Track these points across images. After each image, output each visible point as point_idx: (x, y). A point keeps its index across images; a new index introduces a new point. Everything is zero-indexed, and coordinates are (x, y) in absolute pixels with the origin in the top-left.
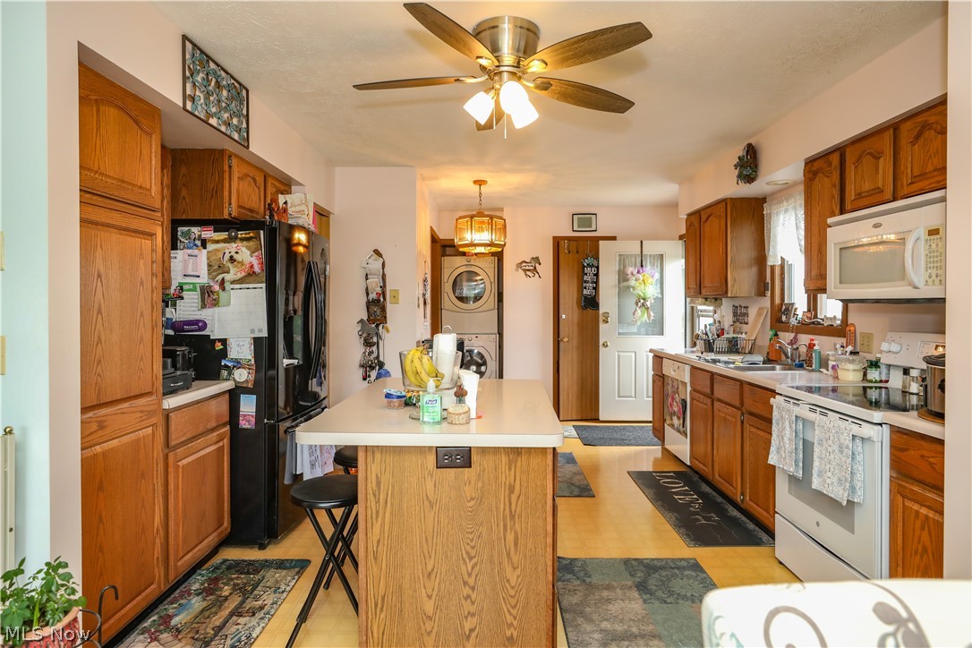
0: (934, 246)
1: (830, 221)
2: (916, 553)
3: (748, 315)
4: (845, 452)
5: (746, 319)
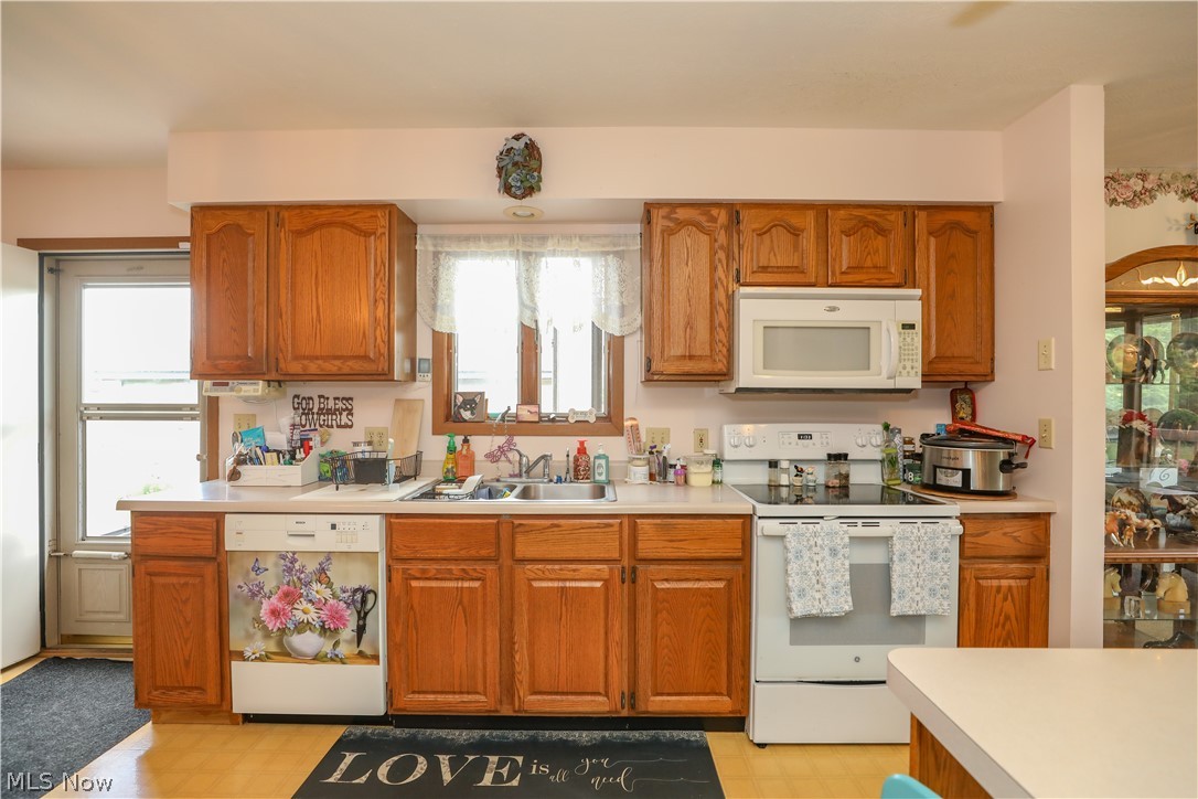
0: (909, 340)
1: (737, 290)
2: (997, 626)
3: (350, 413)
4: (942, 555)
5: (344, 420)
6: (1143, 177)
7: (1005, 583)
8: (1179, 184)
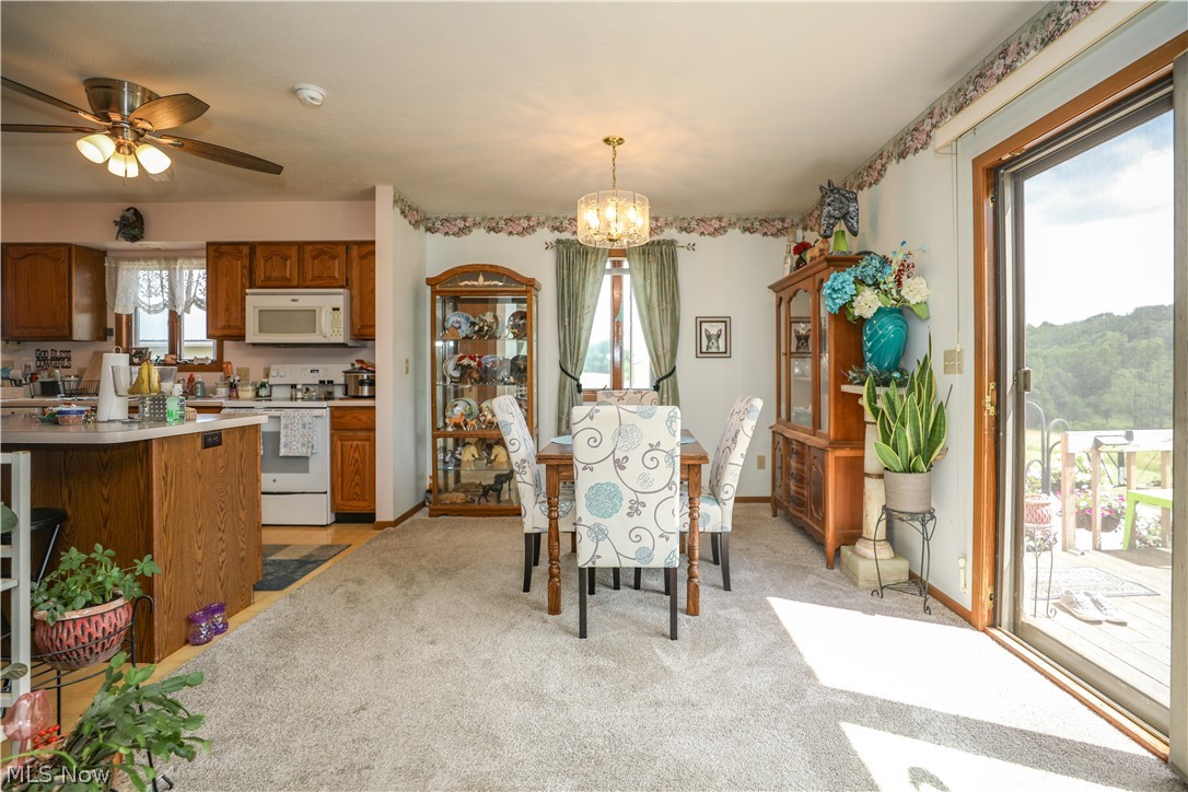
0: (336, 316)
1: (247, 291)
2: (351, 465)
3: (69, 359)
4: (308, 426)
5: (66, 364)
6: (529, 219)
7: (355, 443)
8: (550, 223)
